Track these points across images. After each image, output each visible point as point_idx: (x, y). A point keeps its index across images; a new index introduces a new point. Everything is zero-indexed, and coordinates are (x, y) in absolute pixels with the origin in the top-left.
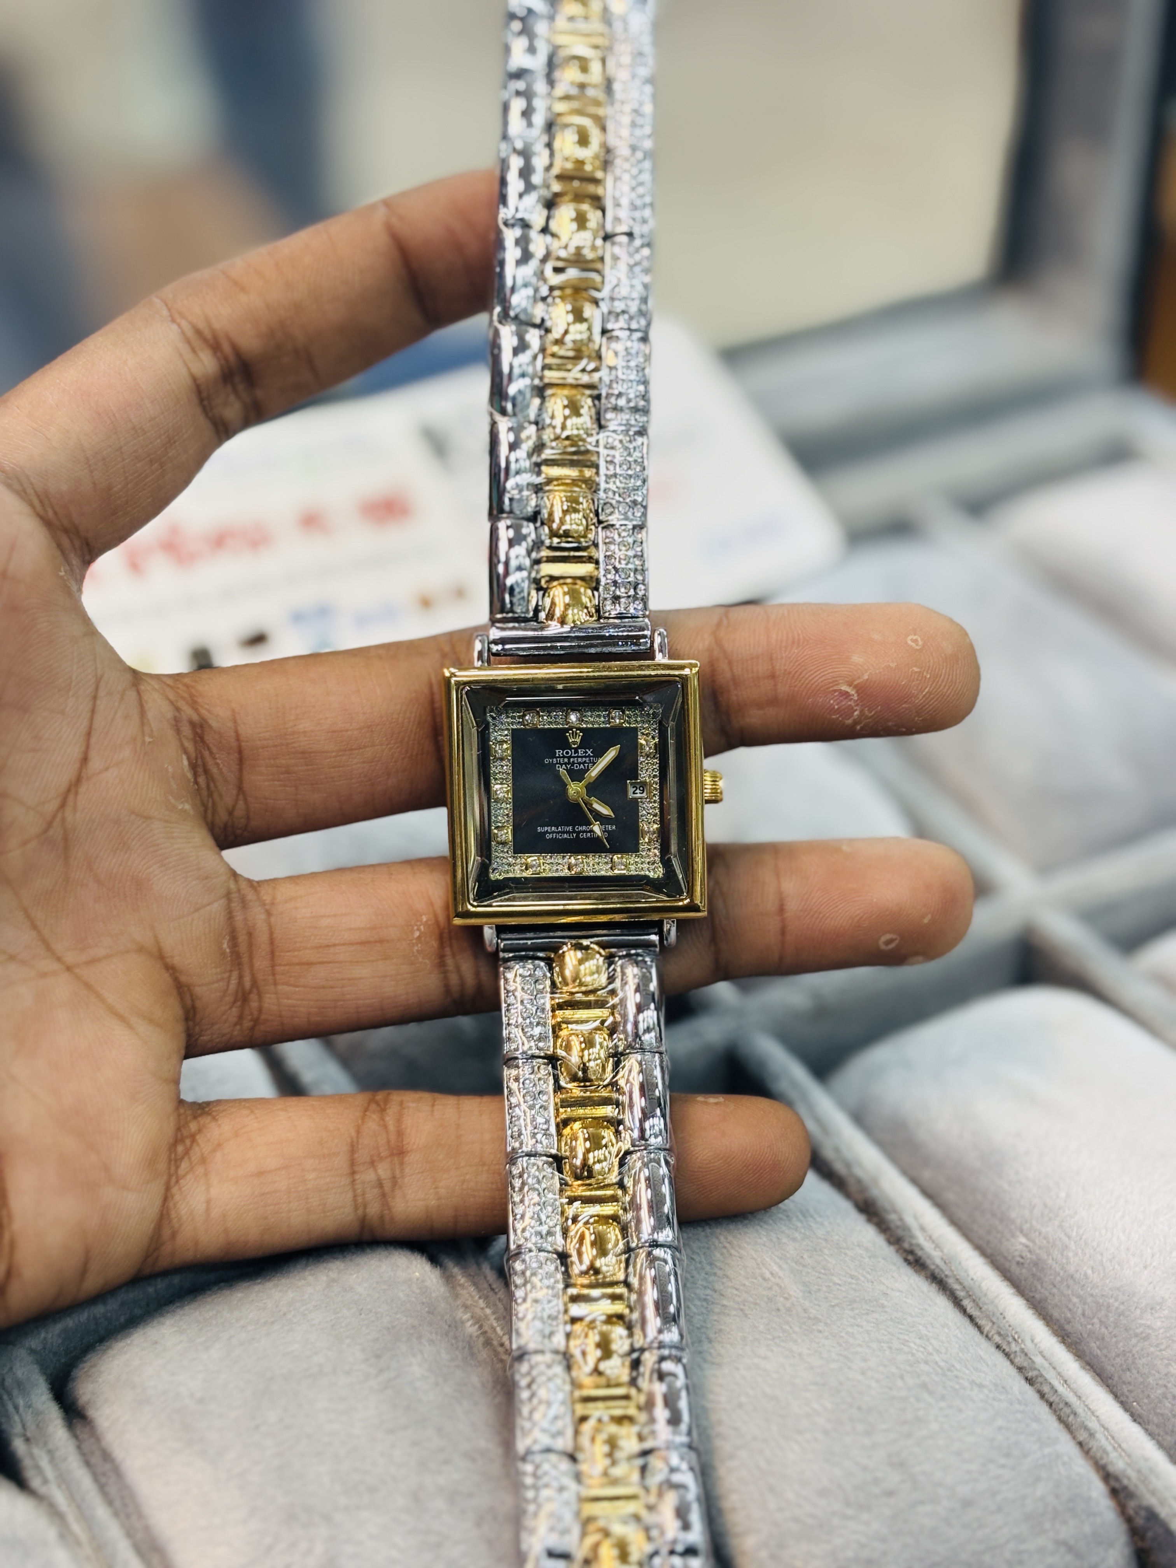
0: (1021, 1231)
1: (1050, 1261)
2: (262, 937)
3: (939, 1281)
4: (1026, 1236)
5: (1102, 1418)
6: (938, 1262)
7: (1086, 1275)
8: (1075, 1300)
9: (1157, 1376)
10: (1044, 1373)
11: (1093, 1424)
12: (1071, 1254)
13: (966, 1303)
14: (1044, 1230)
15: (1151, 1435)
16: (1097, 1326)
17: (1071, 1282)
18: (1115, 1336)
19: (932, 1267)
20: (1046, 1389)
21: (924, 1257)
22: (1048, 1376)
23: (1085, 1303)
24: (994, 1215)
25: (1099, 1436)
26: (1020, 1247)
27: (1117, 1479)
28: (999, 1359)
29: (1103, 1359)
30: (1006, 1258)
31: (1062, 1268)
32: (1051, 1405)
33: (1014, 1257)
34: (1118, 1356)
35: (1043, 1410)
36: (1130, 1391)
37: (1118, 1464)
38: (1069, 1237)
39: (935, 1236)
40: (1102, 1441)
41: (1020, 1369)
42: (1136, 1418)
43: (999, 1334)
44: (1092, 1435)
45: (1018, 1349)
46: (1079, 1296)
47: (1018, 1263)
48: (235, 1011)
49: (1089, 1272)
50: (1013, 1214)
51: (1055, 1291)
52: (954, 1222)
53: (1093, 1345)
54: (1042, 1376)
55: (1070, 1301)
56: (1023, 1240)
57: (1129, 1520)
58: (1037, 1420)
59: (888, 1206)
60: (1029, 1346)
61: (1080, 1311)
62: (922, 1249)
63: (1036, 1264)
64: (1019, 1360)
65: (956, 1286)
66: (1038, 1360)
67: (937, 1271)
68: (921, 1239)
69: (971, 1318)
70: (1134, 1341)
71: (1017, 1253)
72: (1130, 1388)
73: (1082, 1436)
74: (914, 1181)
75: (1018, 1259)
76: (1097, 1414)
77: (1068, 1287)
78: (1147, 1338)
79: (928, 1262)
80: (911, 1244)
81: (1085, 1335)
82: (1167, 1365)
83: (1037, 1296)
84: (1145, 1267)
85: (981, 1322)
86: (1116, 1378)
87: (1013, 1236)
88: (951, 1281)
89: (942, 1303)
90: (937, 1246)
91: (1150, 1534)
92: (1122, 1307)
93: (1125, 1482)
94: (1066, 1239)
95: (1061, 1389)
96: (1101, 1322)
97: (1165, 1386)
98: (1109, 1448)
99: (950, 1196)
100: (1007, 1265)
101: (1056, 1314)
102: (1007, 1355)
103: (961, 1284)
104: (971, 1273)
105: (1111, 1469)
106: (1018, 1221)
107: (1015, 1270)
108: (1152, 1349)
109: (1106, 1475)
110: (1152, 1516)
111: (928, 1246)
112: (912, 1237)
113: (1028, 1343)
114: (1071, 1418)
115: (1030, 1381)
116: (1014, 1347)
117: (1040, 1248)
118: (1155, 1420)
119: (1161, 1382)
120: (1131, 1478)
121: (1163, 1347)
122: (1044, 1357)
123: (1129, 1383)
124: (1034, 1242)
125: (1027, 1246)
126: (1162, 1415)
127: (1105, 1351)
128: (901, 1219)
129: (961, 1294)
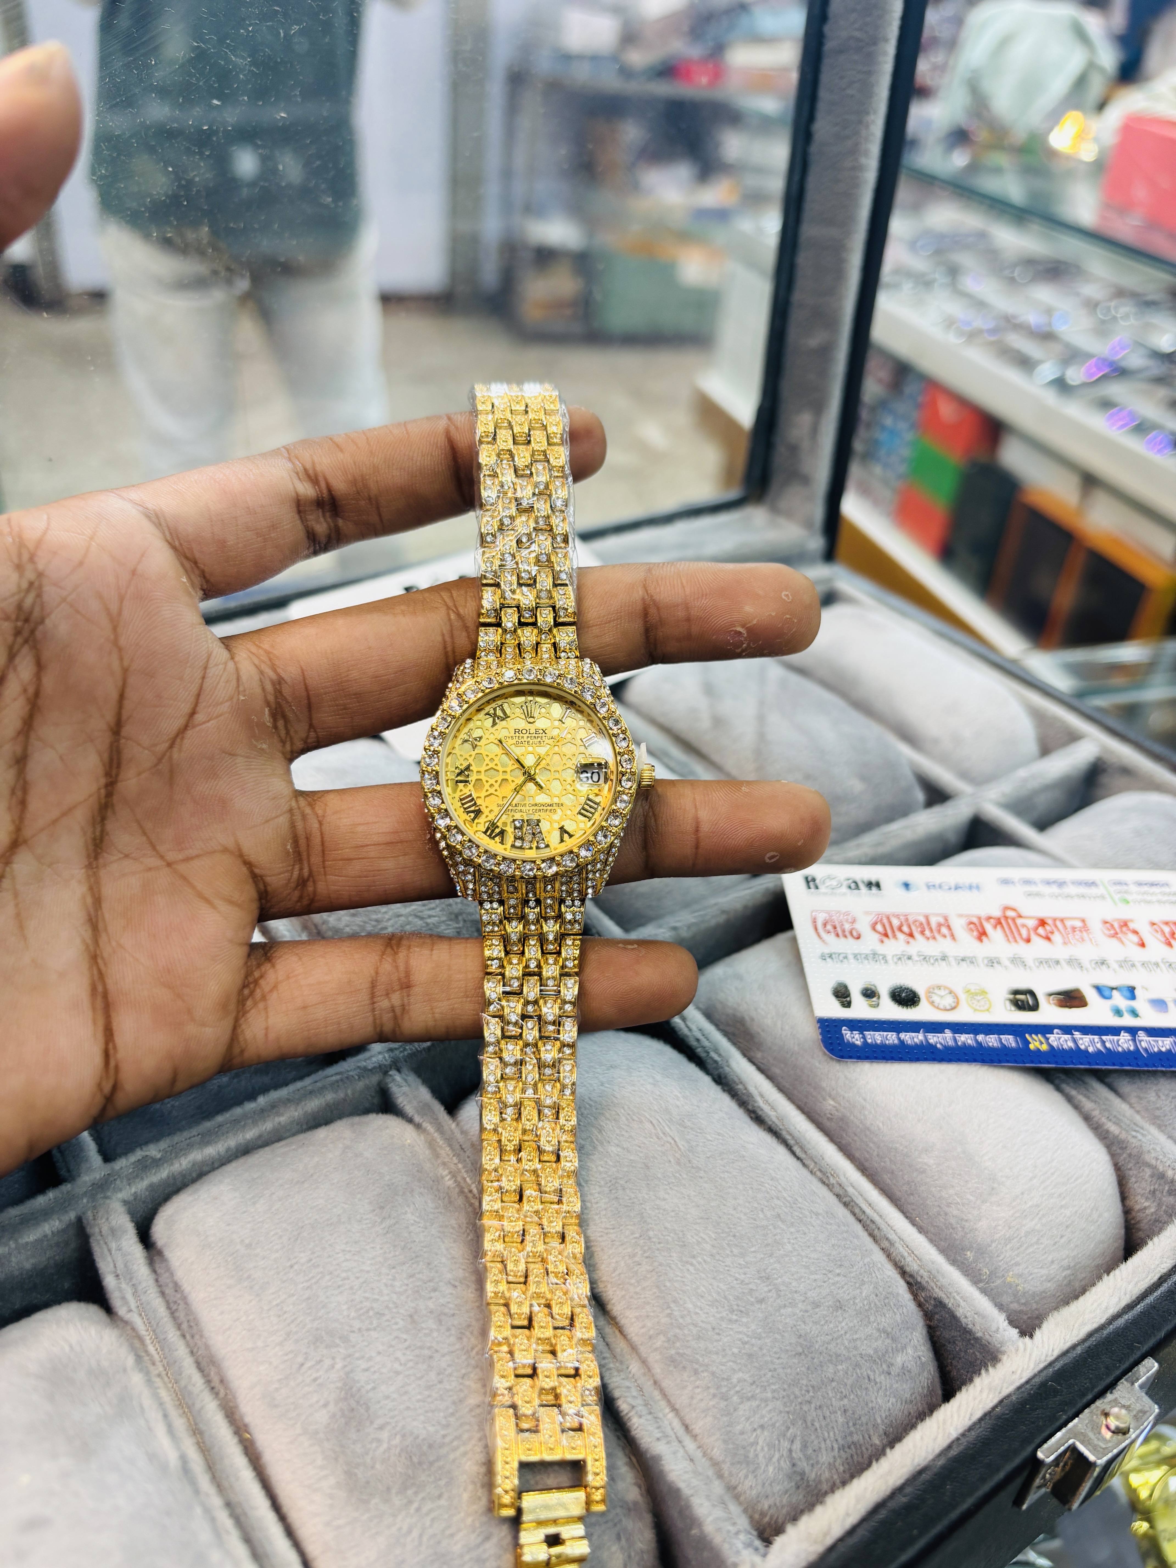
0: (830, 1096)
1: (852, 1117)
2: (316, 840)
3: (774, 1132)
4: (833, 1099)
5: (898, 1231)
6: (774, 1119)
7: (878, 1126)
8: (871, 1145)
9: (933, 1199)
10: (855, 1199)
11: (892, 1236)
12: (867, 1113)
13: (796, 1149)
14: (846, 1095)
15: (931, 1241)
16: (888, 1163)
17: (868, 1133)
18: (902, 1170)
19: (770, 1123)
20: (857, 1211)
21: (764, 1115)
22: (857, 1202)
23: (878, 1147)
24: (809, 1084)
25: (897, 1245)
26: (829, 1108)
27: (911, 1276)
28: (823, 1191)
29: (893, 1187)
30: (819, 1115)
31: (861, 1123)
32: (860, 1221)
33: (825, 1114)
34: (904, 1184)
35: (858, 1228)
36: (914, 1210)
37: (913, 1266)
38: (865, 1100)
39: (770, 1101)
40: (900, 1249)
41: (838, 1196)
42: (921, 1230)
43: (820, 1171)
44: (892, 1244)
45: (834, 1182)
46: (874, 1143)
47: (828, 1118)
48: (297, 894)
49: (881, 1125)
50: (824, 1084)
51: (856, 1138)
52: (781, 1089)
53: (885, 1176)
54: (853, 1201)
55: (867, 1145)
56: (832, 1102)
57: (920, 1305)
58: (857, 1237)
59: (736, 1079)
60: (843, 1179)
61: (875, 1153)
62: (762, 1110)
63: (842, 1119)
64: (837, 1189)
65: (788, 1137)
66: (850, 1190)
67: (773, 1125)
68: (760, 1103)
69: (798, 1158)
70: (915, 1174)
71: (827, 1112)
72: (914, 1207)
73: (886, 1244)
74: (751, 1060)
75: (829, 1116)
76: (894, 1228)
77: (866, 1135)
78: (924, 1172)
79: (767, 1119)
80: (754, 1107)
81: (879, 1170)
82: (940, 1191)
83: (844, 1142)
84: (919, 1121)
85: (808, 1162)
86: (903, 1200)
87: (824, 1099)
88: (784, 1133)
89: (781, 1150)
90: (772, 1108)
91: (937, 1316)
92: (906, 1150)
93: (919, 1279)
94: (862, 1101)
95: (868, 1211)
96: (891, 1160)
97: (939, 1206)
98: (906, 1254)
99: (776, 1071)
100: (820, 1120)
101: (857, 1155)
102: (828, 1185)
103: (791, 1135)
104: (798, 1127)
105: (908, 1269)
106: (828, 1089)
107: (827, 1124)
108: (928, 1180)
109: (903, 1273)
110: (940, 1304)
111: (766, 1108)
112: (755, 1101)
113: (842, 1178)
114: (876, 1232)
115: (846, 1205)
116: (832, 1181)
117: (844, 1108)
118: (932, 1230)
119: (936, 1203)
120: (924, 1277)
121: (935, 1178)
122: (853, 1187)
123: (913, 1204)
124: (840, 1104)
125: (835, 1107)
126: (938, 1227)
127: (894, 1181)
128: (746, 1089)
129: (791, 1142)
